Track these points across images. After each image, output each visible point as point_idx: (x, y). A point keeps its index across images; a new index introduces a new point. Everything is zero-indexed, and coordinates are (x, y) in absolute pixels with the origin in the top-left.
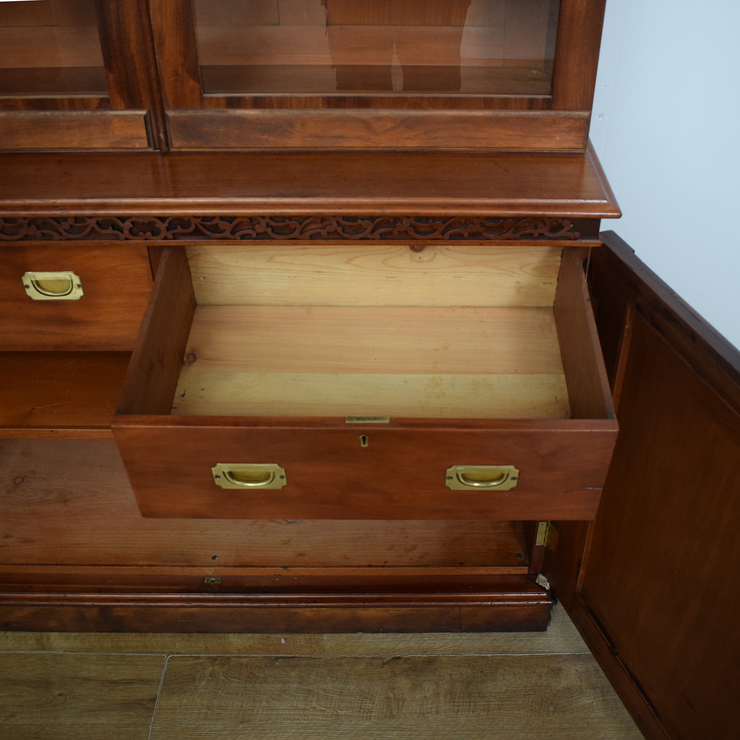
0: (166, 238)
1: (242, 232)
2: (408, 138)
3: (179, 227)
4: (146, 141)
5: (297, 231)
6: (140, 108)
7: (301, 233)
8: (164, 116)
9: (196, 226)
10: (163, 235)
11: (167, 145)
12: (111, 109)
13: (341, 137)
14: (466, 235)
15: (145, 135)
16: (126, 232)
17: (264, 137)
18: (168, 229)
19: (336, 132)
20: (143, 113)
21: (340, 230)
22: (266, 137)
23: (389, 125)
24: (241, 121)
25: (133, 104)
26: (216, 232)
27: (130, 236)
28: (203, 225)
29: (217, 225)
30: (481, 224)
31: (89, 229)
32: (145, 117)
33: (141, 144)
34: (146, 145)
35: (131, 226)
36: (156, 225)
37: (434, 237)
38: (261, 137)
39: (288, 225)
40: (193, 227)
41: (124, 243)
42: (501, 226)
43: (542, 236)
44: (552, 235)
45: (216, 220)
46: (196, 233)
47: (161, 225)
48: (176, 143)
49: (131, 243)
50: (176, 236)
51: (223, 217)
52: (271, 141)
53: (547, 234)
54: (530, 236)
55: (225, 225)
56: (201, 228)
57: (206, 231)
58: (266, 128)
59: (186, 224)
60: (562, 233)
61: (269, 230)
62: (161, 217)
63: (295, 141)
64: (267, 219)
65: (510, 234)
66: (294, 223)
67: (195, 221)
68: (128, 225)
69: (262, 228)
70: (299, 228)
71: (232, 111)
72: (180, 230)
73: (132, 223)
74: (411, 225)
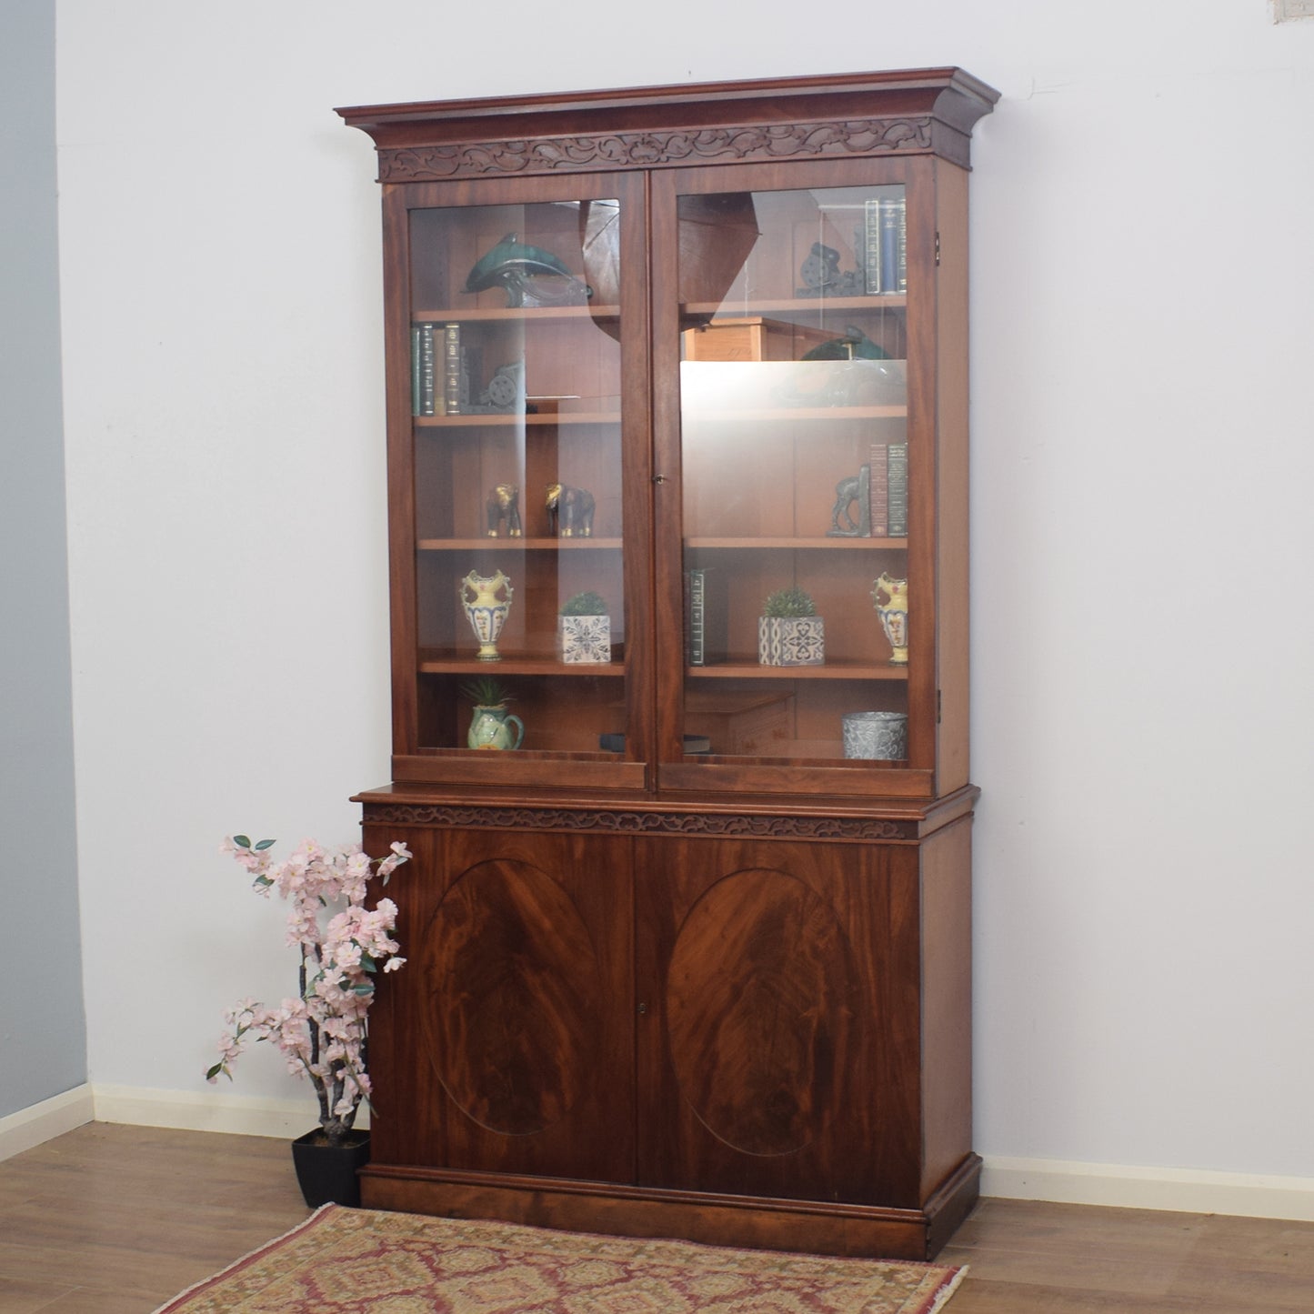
0: (641, 830)
1: (689, 827)
4: (643, 783)
5: (723, 828)
6: (644, 762)
7: (726, 829)
8: (658, 767)
9: (661, 822)
10: (640, 826)
11: (657, 787)
12: (623, 761)
14: (830, 834)
15: (643, 780)
16: (617, 824)
18: (644, 823)
20: (644, 764)
22: (720, 783)
23: (800, 777)
24: (706, 771)
25: (639, 758)
26: (672, 827)
27: (619, 828)
28: (664, 821)
29: (674, 821)
31: (594, 822)
32: (645, 767)
33: (641, 785)
34: (642, 787)
36: (637, 820)
37: (810, 835)
38: (717, 783)
39: (717, 823)
40: (659, 823)
41: (615, 832)
42: (851, 828)
43: (878, 836)
44: (886, 836)
45: (674, 819)
46: (660, 828)
47: (639, 820)
48: (663, 786)
49: (620, 832)
50: (648, 829)
51: (678, 815)
52: (724, 786)
53: (882, 834)
54: (871, 836)
55: (679, 822)
56: (664, 823)
57: (666, 826)
58: (721, 777)
59: (655, 821)
60: (892, 834)
61: (706, 827)
62: (641, 813)
63: (739, 787)
64: (705, 819)
65: (857, 834)
66: (722, 822)
67: (661, 818)
68: (619, 820)
69: (701, 825)
70: (725, 825)
71: (700, 765)
72: (651, 824)
73: (622, 818)
74: (795, 826)
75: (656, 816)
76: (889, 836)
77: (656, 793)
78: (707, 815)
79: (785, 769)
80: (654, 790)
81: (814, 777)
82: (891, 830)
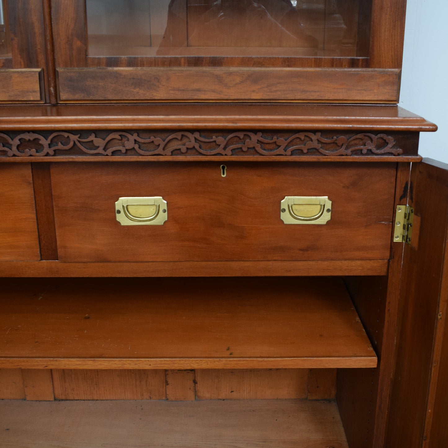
0: (47, 154)
1: (115, 149)
2: (253, 91)
3: (60, 144)
4: (39, 94)
5: (161, 147)
6: (36, 67)
7: (164, 149)
8: (55, 73)
9: (74, 143)
10: (46, 150)
11: (56, 98)
12: (12, 68)
13: (199, 90)
14: (305, 151)
15: (39, 89)
16: (14, 148)
17: (135, 91)
18: (50, 146)
19: (195, 86)
20: (39, 70)
21: (197, 146)
22: (137, 90)
23: (238, 80)
24: (117, 75)
25: (30, 63)
26: (91, 149)
27: (17, 153)
28: (79, 141)
29: (92, 141)
30: (318, 140)
32: (40, 73)
34: (39, 98)
35: (19, 143)
36: (41, 142)
37: (278, 153)
38: (133, 90)
39: (153, 142)
40: (71, 144)
41: (12, 159)
42: (335, 143)
43: (370, 152)
44: (378, 151)
45: (92, 137)
46: (74, 150)
47: (44, 142)
48: (64, 96)
49: (18, 159)
50: (56, 152)
51: (97, 132)
52: (141, 94)
53: (374, 150)
54: (360, 152)
55: (99, 142)
56: (78, 144)
57: (82, 148)
58: (138, 82)
59: (66, 141)
60: (387, 149)
61: (136, 147)
62: (45, 133)
63: (161, 94)
64: (135, 136)
65: (342, 150)
66: (158, 140)
67: (74, 138)
68: (16, 142)
69: (130, 145)
70: (162, 144)
71: (110, 69)
72: (60, 146)
73: (20, 140)
74: (259, 141)
75: (66, 135)
76: (382, 151)
77: (56, 105)
78: (139, 131)
79: (218, 70)
80: (53, 101)
81: (255, 79)
82: (386, 143)
